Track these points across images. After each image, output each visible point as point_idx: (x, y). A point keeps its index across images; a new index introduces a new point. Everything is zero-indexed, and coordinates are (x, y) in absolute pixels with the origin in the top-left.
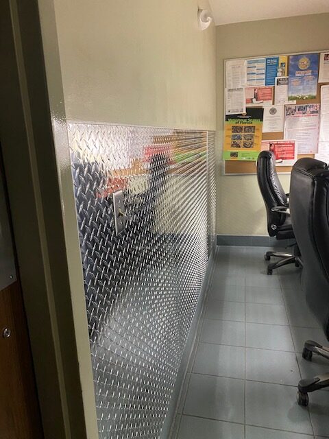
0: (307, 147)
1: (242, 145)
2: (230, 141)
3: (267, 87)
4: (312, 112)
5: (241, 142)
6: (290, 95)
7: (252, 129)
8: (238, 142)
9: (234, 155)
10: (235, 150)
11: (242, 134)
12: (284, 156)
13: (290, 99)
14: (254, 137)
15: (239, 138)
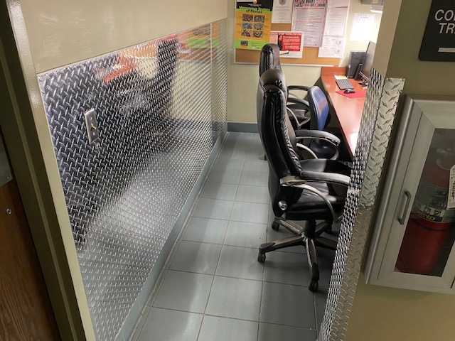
0: (313, 40)
1: (252, 34)
2: (241, 29)
4: (320, 5)
5: (251, 31)
7: (261, 18)
8: (248, 30)
9: (244, 43)
10: (245, 39)
11: (252, 23)
12: (291, 47)
14: (264, 27)
15: (250, 27)
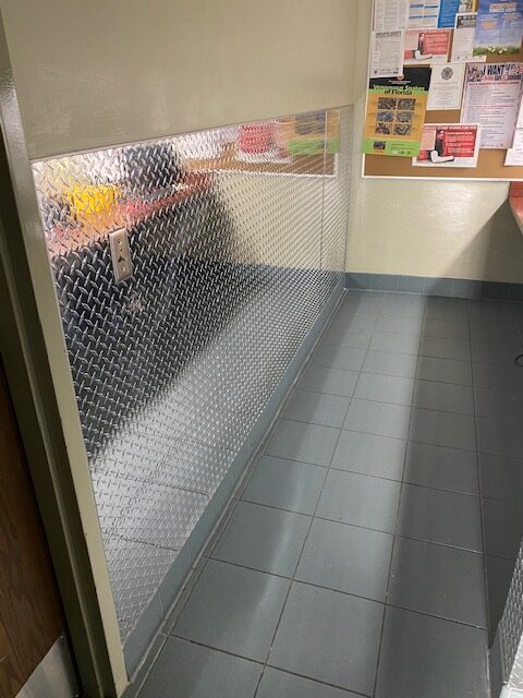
1: (392, 130)
2: (375, 122)
3: (442, 30)
4: (511, 78)
5: (391, 125)
6: (477, 46)
7: (411, 103)
8: (387, 124)
9: (379, 145)
10: (381, 138)
11: (395, 111)
12: (458, 150)
13: (477, 52)
14: (413, 117)
15: (389, 118)
